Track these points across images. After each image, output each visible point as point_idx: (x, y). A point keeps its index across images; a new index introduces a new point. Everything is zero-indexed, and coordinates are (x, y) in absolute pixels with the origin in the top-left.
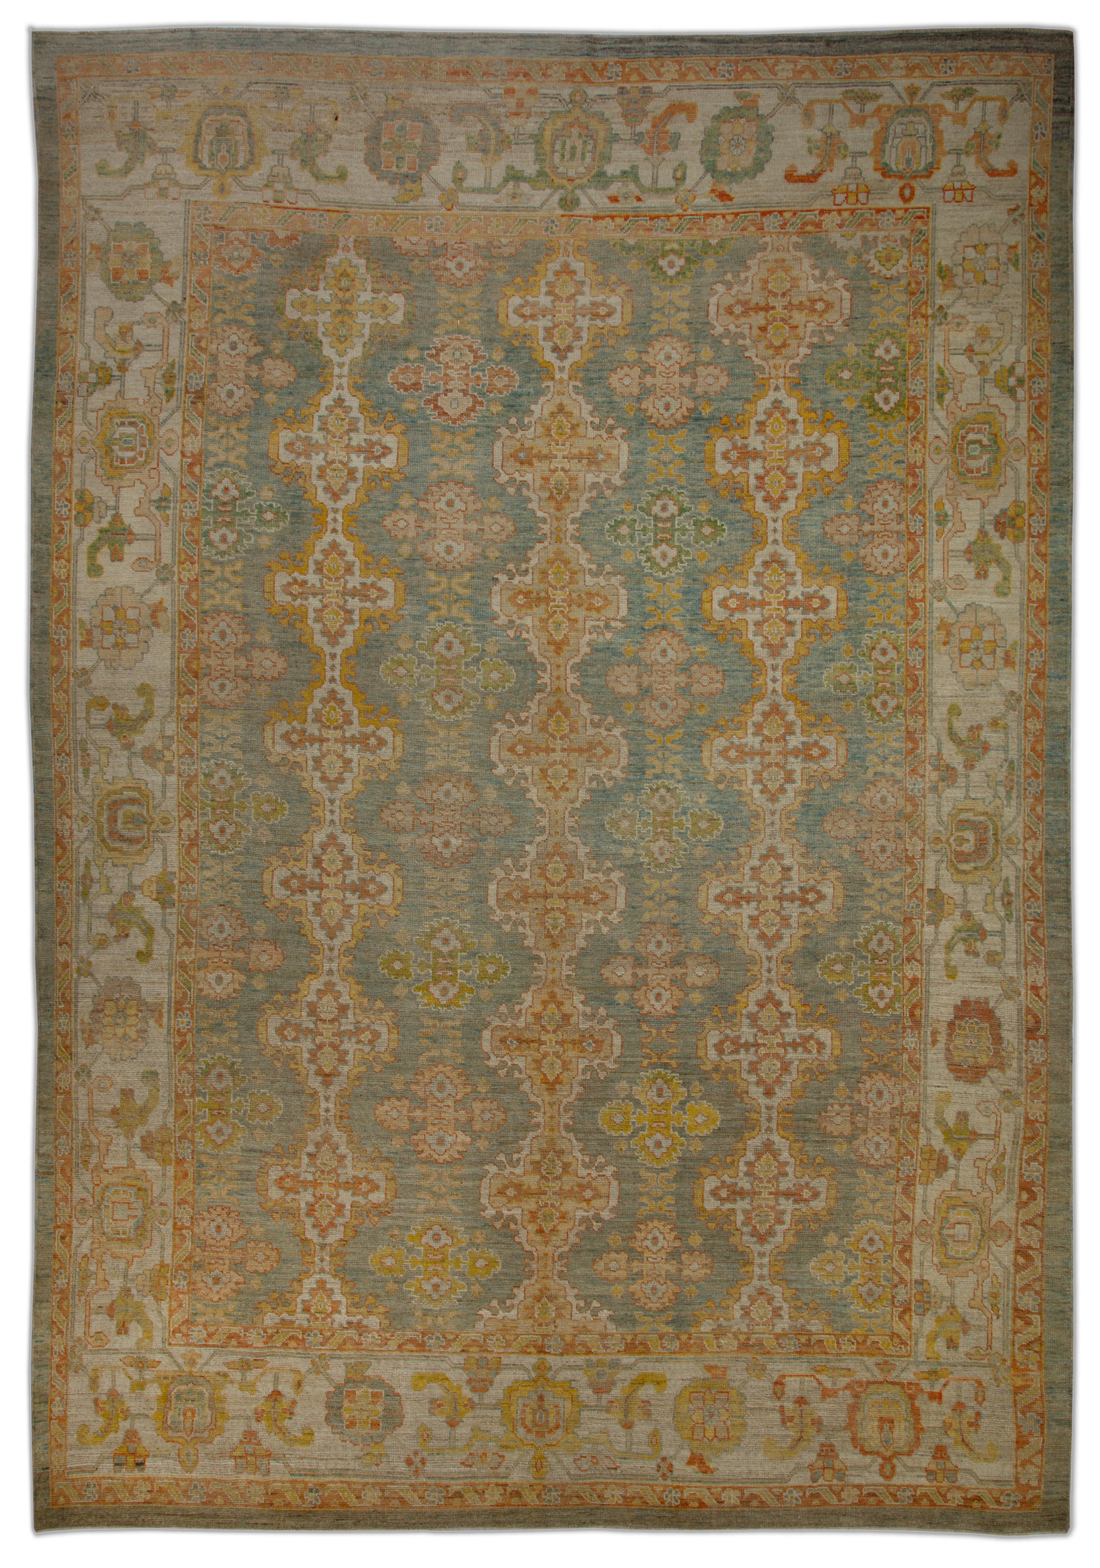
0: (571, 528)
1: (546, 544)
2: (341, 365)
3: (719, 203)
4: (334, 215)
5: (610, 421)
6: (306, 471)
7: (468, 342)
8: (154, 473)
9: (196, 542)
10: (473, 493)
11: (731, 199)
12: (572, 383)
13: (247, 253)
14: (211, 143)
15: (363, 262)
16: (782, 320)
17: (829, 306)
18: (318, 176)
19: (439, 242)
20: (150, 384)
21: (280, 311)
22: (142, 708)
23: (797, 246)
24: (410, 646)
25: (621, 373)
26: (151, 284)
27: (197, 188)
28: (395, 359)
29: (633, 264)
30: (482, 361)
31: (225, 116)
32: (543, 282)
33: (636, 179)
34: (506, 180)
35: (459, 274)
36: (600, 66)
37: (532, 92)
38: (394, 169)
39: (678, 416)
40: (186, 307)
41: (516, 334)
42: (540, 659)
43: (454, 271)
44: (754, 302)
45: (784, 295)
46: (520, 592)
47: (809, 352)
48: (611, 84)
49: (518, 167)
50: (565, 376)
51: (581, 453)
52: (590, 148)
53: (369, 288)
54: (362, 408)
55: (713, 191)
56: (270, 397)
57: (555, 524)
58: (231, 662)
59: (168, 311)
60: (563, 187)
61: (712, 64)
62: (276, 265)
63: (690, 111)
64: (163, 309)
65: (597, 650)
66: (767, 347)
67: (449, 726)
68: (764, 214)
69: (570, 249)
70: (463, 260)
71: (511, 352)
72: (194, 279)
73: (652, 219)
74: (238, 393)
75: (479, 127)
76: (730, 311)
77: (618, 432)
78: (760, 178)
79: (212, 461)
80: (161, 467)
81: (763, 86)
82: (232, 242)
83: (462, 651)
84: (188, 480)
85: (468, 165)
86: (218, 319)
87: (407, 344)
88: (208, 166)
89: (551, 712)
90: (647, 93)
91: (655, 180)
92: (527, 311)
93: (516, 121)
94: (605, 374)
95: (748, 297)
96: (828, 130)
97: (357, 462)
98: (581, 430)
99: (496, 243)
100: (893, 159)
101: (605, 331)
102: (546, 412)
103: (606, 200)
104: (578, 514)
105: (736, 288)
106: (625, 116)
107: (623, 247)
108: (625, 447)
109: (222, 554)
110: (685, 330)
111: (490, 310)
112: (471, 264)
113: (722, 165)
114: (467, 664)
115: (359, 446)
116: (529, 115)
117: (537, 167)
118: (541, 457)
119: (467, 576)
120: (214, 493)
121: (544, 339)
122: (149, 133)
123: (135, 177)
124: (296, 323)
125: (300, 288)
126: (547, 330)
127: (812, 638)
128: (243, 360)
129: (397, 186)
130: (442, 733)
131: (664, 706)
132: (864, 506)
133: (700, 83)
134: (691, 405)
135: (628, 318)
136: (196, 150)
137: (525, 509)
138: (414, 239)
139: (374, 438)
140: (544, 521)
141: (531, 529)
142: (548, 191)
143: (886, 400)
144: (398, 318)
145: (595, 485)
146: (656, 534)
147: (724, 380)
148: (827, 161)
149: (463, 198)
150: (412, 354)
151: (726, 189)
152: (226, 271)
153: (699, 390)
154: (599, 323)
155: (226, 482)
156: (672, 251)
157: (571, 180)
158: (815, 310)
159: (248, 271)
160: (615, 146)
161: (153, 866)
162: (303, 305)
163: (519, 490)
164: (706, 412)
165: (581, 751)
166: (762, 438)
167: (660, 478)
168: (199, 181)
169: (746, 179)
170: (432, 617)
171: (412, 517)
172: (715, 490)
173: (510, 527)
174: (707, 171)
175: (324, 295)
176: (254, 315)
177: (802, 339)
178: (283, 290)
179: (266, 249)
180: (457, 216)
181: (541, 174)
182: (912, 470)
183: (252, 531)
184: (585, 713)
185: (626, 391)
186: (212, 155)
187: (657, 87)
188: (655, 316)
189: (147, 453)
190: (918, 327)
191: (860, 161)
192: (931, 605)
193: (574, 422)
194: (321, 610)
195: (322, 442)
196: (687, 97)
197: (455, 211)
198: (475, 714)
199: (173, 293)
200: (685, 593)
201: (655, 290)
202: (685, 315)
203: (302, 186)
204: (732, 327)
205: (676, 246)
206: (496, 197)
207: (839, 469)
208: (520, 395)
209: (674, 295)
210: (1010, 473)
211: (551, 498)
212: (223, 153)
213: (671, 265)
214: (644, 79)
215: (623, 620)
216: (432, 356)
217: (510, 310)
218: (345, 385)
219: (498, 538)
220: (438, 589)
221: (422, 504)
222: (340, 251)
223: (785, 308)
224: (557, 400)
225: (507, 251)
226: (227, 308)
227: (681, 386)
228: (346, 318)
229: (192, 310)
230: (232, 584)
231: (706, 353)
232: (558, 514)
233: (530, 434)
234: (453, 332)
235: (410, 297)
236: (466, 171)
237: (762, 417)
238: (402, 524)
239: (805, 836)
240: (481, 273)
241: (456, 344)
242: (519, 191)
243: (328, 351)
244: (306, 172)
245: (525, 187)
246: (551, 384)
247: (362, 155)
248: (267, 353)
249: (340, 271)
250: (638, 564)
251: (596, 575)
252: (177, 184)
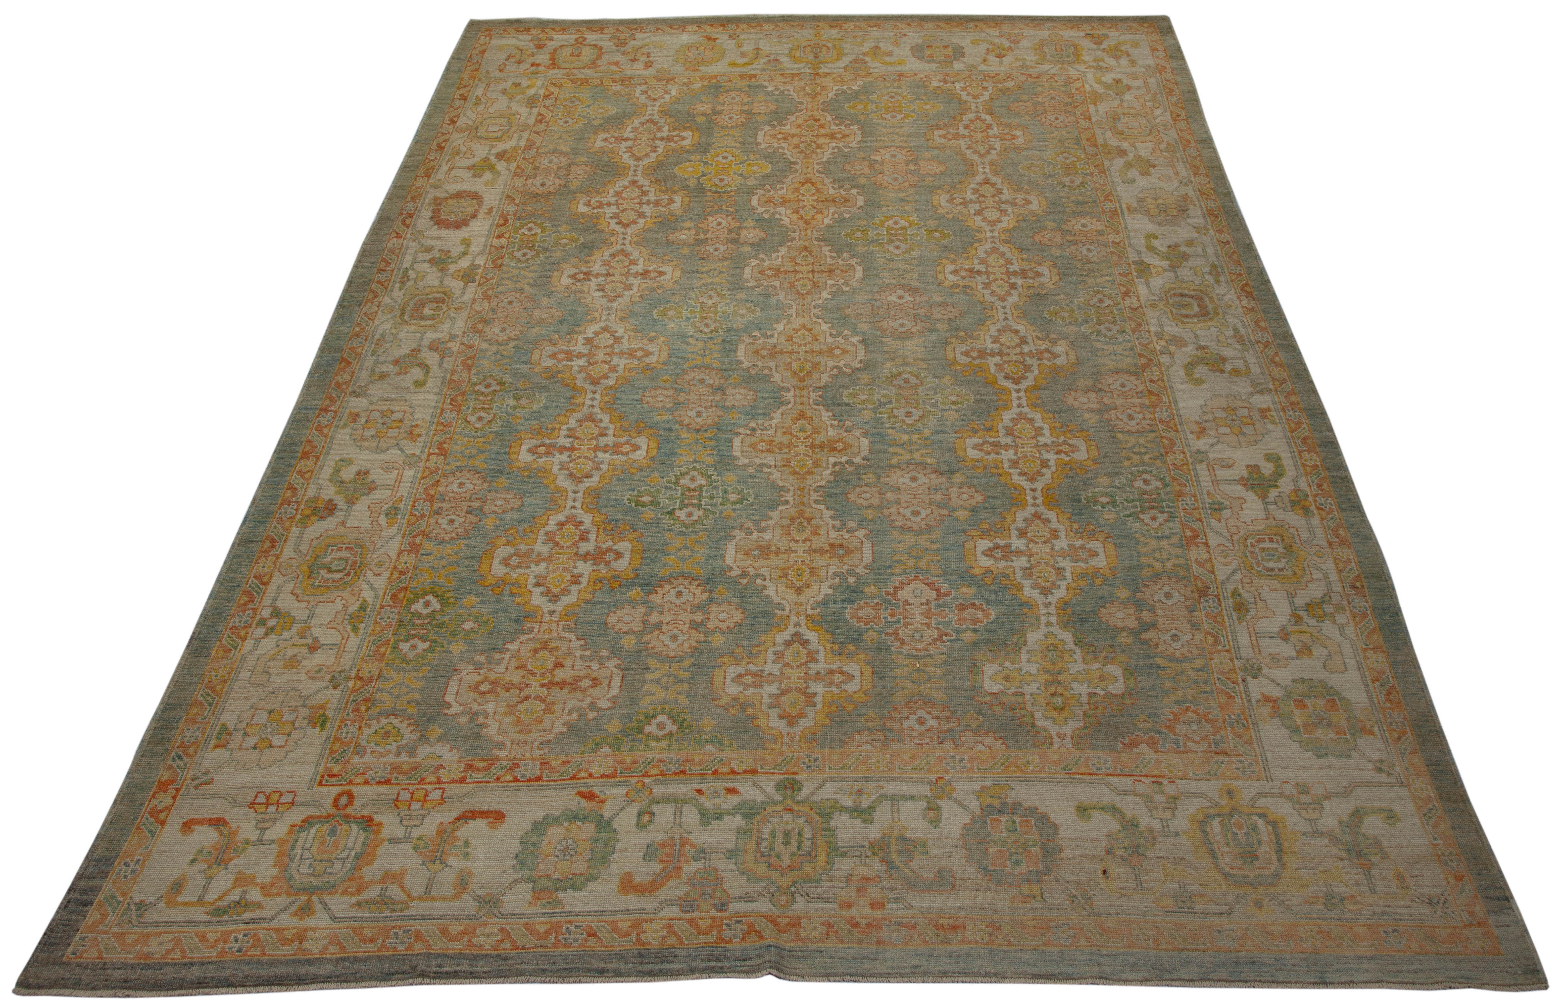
0: (789, 497)
1: (815, 485)
2: (1049, 624)
3: (596, 790)
4: (1083, 770)
5: (744, 581)
6: (1071, 534)
7: (906, 647)
8: (1234, 530)
9: (1174, 480)
10: (892, 521)
11: (580, 794)
12: (786, 613)
13: (1180, 728)
14: (1260, 842)
15: (1039, 723)
16: (533, 674)
17: (475, 688)
18: (1114, 810)
19: (948, 745)
20: (1260, 604)
21: (1129, 672)
22: (1196, 371)
23: (501, 746)
24: (946, 414)
25: (730, 623)
26: (1288, 695)
27: (1261, 795)
28: (989, 631)
29: (708, 724)
30: (890, 631)
31: (1252, 875)
32: (819, 706)
33: (703, 813)
34: (871, 809)
35: (921, 713)
36: (753, 937)
37: (849, 905)
38: (1018, 820)
39: (667, 587)
40: (1240, 675)
41: (851, 656)
42: (821, 408)
43: (927, 716)
44: (566, 690)
45: (527, 698)
46: (840, 451)
47: (508, 646)
48: (737, 914)
49: (857, 822)
50: (793, 619)
51: (777, 554)
52: (765, 844)
53: (1027, 697)
54: (1020, 587)
55: (603, 802)
56: (1124, 594)
57: (805, 500)
58: (1119, 401)
59: (1260, 669)
60: (798, 802)
61: (592, 941)
62: (1142, 717)
63: (628, 885)
64: (1265, 670)
65: (764, 415)
66: (557, 649)
67: (905, 364)
68: (539, 779)
69: (786, 740)
70: (917, 727)
71: (856, 638)
72: (1238, 701)
73: (683, 772)
74: (1160, 596)
75: (914, 865)
76: (596, 682)
77: (736, 572)
78: (539, 815)
79: (1175, 540)
80: (1228, 535)
81: (521, 915)
82: (1202, 739)
83: (895, 411)
84: (1196, 525)
85: (922, 824)
86: (1198, 663)
87: (976, 644)
88: (1256, 818)
89: (809, 374)
90: (687, 904)
91: (679, 813)
92: (838, 678)
93: (866, 872)
94: (748, 621)
95: (572, 695)
96: (438, 866)
97: (1018, 544)
98: (777, 573)
99: (879, 744)
100: (355, 836)
101: (746, 660)
102: (816, 587)
103: (740, 789)
104: (781, 508)
105: (585, 704)
106: (720, 879)
107: (720, 742)
108: (729, 560)
109: (1145, 471)
110: (652, 663)
111: (882, 678)
112: (906, 724)
113: (589, 829)
114: (890, 403)
115: (1018, 556)
116: (848, 879)
117: (833, 823)
118: (821, 551)
119: (894, 461)
120: (1166, 516)
121: (817, 652)
122: (1344, 854)
123: (1342, 808)
124: (1106, 661)
125: (1108, 694)
126: (814, 660)
127: (550, 426)
128: (1161, 625)
129: (1009, 801)
130: (910, 360)
131: (701, 381)
132: (475, 520)
133: (611, 919)
134: (652, 597)
135: (718, 672)
136: (1276, 834)
137: (837, 510)
138: (980, 747)
139: (1002, 563)
140: (816, 502)
141: (830, 496)
142: (816, 798)
143: (427, 604)
144: (989, 669)
145: (764, 530)
146: (700, 495)
147: (612, 619)
148: (444, 834)
149: (925, 790)
150: (969, 636)
151: (584, 803)
152: (1202, 710)
153: (642, 609)
154: (752, 667)
155: (1155, 525)
156: (658, 739)
157: (790, 810)
158: (492, 683)
159: (1176, 710)
160: (730, 845)
161: (1156, 283)
162: (1102, 678)
163: (844, 525)
164: (635, 592)
165: (782, 352)
166: (575, 571)
167: (693, 537)
168: (1262, 802)
169: (557, 813)
170: (926, 434)
171: (955, 502)
172: (634, 529)
173: (852, 497)
174: (609, 823)
175: (1082, 689)
176: (1159, 667)
177: (512, 657)
178: (1129, 692)
179: (1160, 733)
180: (929, 771)
181: (827, 816)
182: (414, 548)
183: (1119, 488)
184: (776, 374)
185: (726, 607)
186: (1255, 828)
187: (674, 911)
188: (687, 675)
189: (1246, 546)
190: (370, 669)
191: (400, 833)
192: (423, 451)
193: (784, 580)
194: (1037, 435)
195: (1059, 559)
196: (633, 901)
197: (933, 777)
198: (882, 372)
199: (1257, 688)
200: (674, 454)
201: (683, 700)
202: (649, 676)
203: (1129, 798)
204: (595, 666)
205: (653, 744)
206: (883, 792)
207: (495, 546)
208: (844, 601)
209: (661, 695)
210: (304, 548)
211: (809, 520)
212: (1241, 834)
213: (661, 726)
214: (691, 922)
215: (738, 434)
216: (946, 635)
217: (858, 679)
218: (1041, 607)
219: (864, 488)
220: (924, 451)
221: (945, 512)
222: (1069, 733)
223: (527, 685)
224: (802, 598)
225: (865, 736)
226: (1192, 673)
227: (661, 613)
228: (1051, 667)
229: (1233, 670)
230: (1130, 449)
231: (628, 642)
232: (801, 507)
233: (833, 569)
234: (924, 657)
235: (976, 690)
236: (924, 817)
237: (573, 588)
238: (965, 497)
239: (580, 309)
240: (894, 714)
241: (921, 646)
242: (854, 797)
243: (1067, 637)
244: (1129, 814)
245: (848, 802)
246: (810, 612)
247: (1062, 832)
248: (1135, 633)
249: (1064, 714)
250: (720, 474)
251: (762, 466)
252: (1289, 798)
